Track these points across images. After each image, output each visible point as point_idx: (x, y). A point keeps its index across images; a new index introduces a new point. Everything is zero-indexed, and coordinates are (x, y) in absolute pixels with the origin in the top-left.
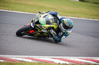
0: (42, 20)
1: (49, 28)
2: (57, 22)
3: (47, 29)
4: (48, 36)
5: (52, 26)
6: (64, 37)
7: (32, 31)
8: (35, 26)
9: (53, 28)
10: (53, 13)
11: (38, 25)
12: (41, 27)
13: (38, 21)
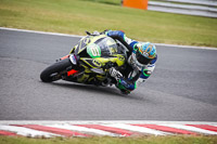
0: (93, 49)
1: (108, 65)
2: (122, 53)
3: (103, 68)
4: (106, 82)
5: (112, 60)
6: (140, 80)
7: (73, 71)
8: (79, 61)
9: (115, 65)
11: (84, 59)
12: (90, 62)
13: (85, 50)
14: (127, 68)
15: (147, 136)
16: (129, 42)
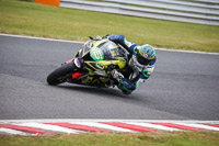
0: (96, 52)
1: (111, 68)
3: (106, 70)
4: (109, 84)
5: (114, 62)
6: (141, 80)
8: (83, 65)
9: (117, 67)
10: (116, 37)
11: (88, 62)
12: (94, 65)
14: (128, 70)
15: (59, 134)
16: (129, 45)
